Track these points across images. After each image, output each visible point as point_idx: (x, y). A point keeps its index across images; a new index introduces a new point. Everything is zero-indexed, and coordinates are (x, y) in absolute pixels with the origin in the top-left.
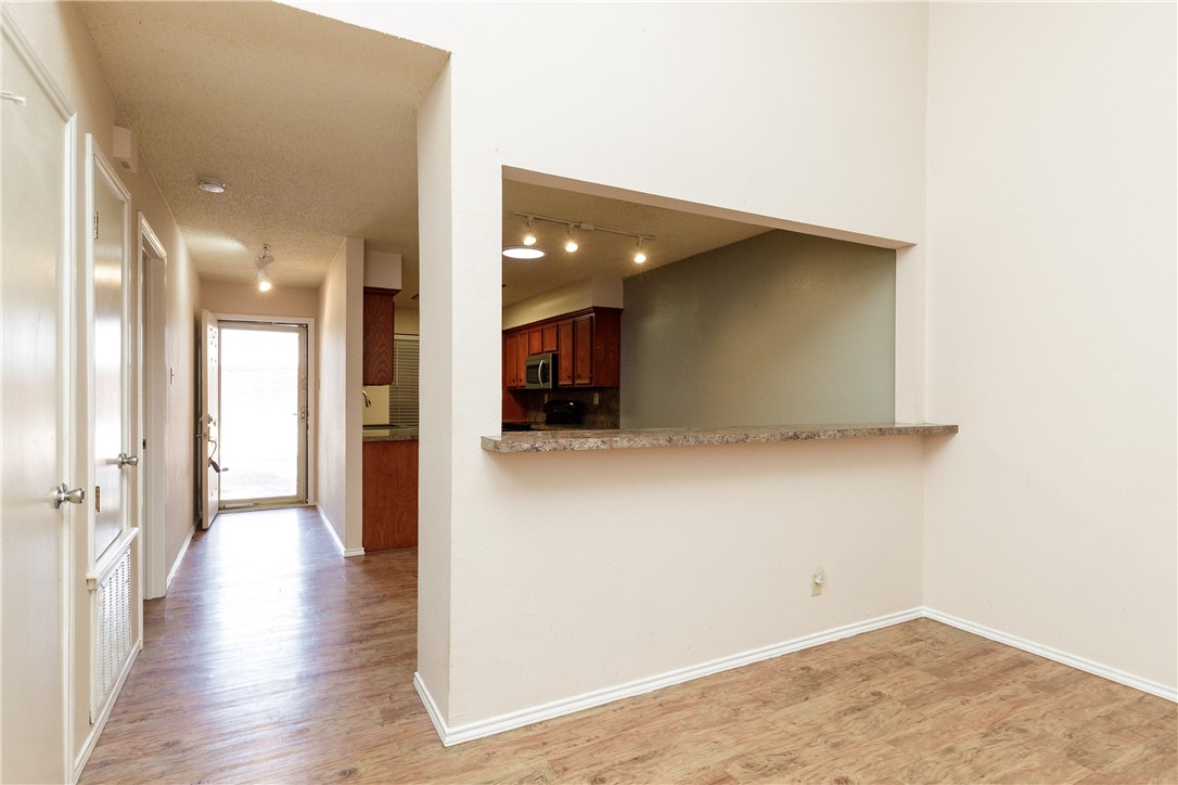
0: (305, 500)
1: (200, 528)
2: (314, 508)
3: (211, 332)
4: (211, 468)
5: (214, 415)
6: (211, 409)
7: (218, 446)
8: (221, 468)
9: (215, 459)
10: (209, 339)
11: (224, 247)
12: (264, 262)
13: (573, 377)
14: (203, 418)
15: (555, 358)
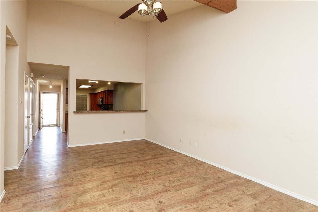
0: (58, 125)
1: (40, 129)
2: (59, 126)
3: (42, 95)
4: (41, 118)
5: (42, 109)
6: (42, 108)
7: (43, 115)
8: (43, 118)
9: (42, 117)
10: (41, 96)
11: (44, 82)
12: (50, 84)
13: (105, 102)
14: (40, 110)
15: (103, 99)
